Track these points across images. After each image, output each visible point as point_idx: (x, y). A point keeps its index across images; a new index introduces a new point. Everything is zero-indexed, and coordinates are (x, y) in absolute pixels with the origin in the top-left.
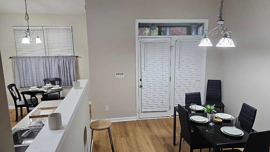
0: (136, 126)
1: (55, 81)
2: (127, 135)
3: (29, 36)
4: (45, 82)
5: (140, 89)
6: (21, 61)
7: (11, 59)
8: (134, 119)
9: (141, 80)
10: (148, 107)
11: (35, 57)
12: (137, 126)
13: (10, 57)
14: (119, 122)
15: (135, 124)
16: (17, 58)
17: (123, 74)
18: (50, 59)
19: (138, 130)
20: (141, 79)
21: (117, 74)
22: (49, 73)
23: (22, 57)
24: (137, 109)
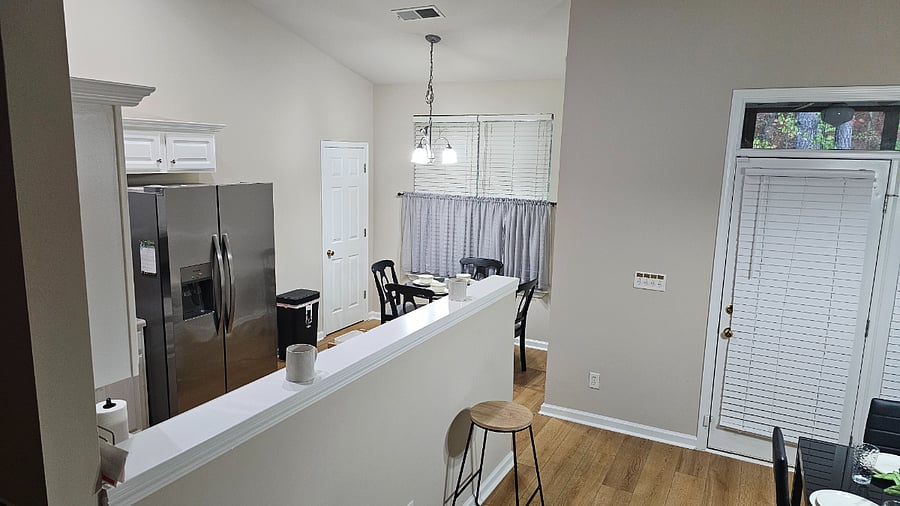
0: (678, 469)
1: (489, 266)
2: (628, 485)
3: (428, 146)
4: (463, 265)
5: (723, 342)
6: (418, 204)
7: (400, 199)
8: (687, 442)
9: (730, 310)
10: (747, 417)
11: (449, 198)
12: (683, 467)
13: (399, 194)
14: (628, 438)
15: (681, 460)
16: (414, 196)
17: (660, 277)
18: (483, 206)
19: (680, 481)
20: (731, 307)
21: (638, 275)
22: (475, 245)
23: (423, 196)
24: (704, 412)
